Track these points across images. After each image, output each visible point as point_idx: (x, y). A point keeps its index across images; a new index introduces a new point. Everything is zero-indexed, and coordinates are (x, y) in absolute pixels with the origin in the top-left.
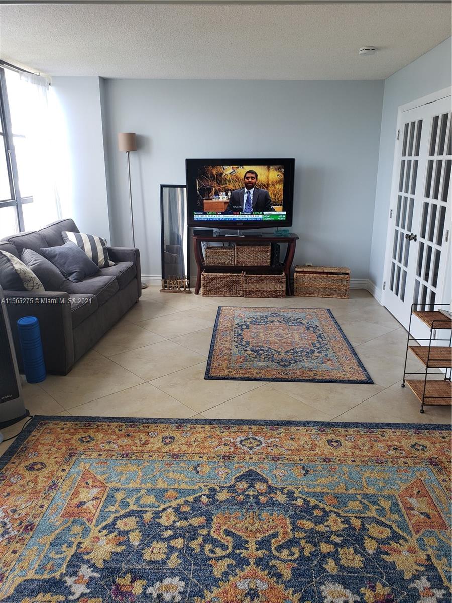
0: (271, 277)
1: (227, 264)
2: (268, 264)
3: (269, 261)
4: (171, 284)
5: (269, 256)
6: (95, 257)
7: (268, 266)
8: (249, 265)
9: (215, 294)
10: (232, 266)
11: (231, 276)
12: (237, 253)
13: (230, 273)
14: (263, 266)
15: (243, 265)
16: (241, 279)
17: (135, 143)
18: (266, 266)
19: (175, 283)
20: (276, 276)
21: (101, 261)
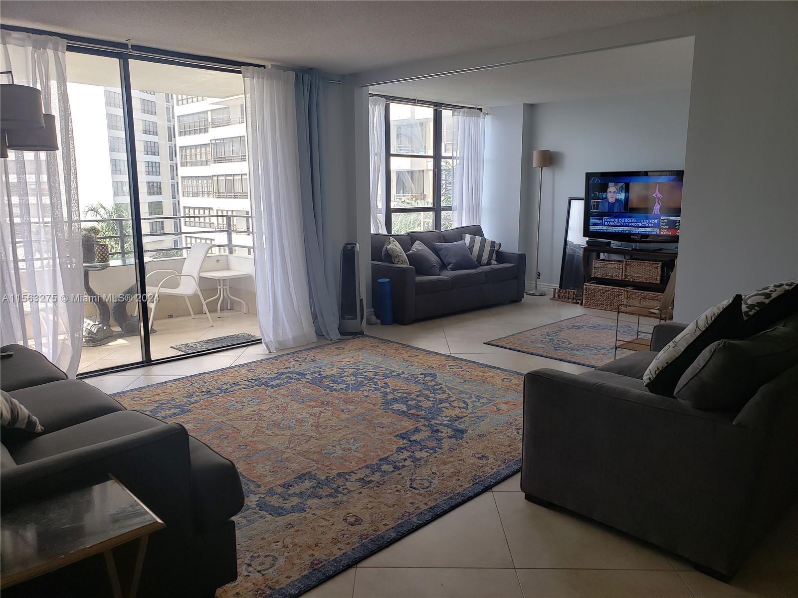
0: (654, 294)
1: (614, 277)
2: (658, 282)
3: (659, 278)
4: (561, 293)
5: (660, 273)
6: (480, 256)
7: (658, 284)
8: (637, 281)
9: (596, 307)
10: (619, 280)
11: (613, 289)
12: (626, 267)
13: (613, 286)
14: (652, 283)
15: (632, 280)
16: (623, 294)
17: (550, 159)
18: (655, 283)
19: (564, 292)
20: (659, 294)
21: (484, 260)
